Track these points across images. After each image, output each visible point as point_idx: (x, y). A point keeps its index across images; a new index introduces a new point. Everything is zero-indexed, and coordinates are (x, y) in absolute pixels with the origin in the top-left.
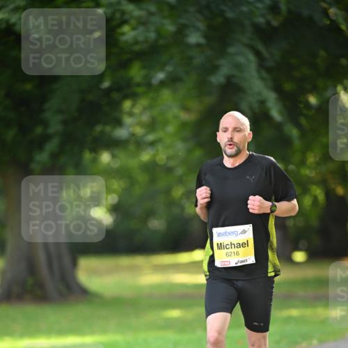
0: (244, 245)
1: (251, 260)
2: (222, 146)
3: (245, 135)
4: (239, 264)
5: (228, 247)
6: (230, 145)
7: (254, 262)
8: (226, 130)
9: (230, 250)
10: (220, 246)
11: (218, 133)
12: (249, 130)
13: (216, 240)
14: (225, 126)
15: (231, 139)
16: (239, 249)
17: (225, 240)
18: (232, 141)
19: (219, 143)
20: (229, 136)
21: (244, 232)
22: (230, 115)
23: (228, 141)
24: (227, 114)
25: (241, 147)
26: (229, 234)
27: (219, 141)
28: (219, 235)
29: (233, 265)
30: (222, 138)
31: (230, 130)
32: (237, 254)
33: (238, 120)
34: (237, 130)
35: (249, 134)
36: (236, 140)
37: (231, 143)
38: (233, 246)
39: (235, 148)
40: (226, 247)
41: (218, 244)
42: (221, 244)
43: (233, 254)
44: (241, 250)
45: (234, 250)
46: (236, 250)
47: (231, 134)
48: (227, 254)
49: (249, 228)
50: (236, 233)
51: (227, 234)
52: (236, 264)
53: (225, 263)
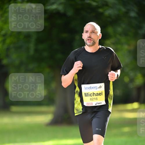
0: (100, 94)
2: (85, 41)
4: (97, 105)
5: (91, 95)
6: (88, 40)
7: (105, 104)
8: (87, 32)
9: (92, 97)
10: (86, 95)
13: (84, 91)
15: (90, 37)
17: (91, 91)
21: (100, 87)
22: (89, 24)
23: (88, 38)
25: (96, 41)
29: (94, 105)
30: (85, 36)
32: (97, 99)
33: (94, 27)
34: (94, 32)
35: (100, 35)
38: (94, 95)
39: (92, 42)
40: (90, 95)
41: (85, 93)
42: (87, 93)
43: (94, 99)
44: (98, 97)
45: (94, 97)
46: (96, 97)
47: (90, 34)
48: (91, 99)
49: (103, 85)
50: (96, 88)
51: (91, 88)
52: (96, 104)
53: (89, 104)
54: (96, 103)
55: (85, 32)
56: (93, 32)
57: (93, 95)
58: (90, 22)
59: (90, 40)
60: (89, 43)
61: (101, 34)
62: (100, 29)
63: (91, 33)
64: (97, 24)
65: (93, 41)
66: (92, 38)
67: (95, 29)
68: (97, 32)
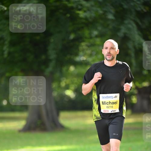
0: (115, 103)
1: (117, 111)
2: (105, 56)
4: (113, 112)
5: (108, 103)
6: (108, 55)
7: (119, 112)
8: (107, 48)
9: (109, 105)
10: (103, 103)
11: (102, 50)
12: (118, 48)
13: (101, 100)
14: (106, 46)
15: (109, 53)
17: (107, 100)
18: (110, 53)
19: (103, 55)
20: (108, 51)
21: (116, 97)
22: (108, 41)
23: (108, 53)
24: (107, 41)
25: (114, 56)
27: (103, 53)
28: (103, 98)
29: (110, 112)
30: (105, 52)
31: (109, 48)
32: (112, 107)
33: (113, 43)
34: (113, 48)
35: (118, 50)
36: (112, 53)
37: (109, 54)
38: (110, 103)
39: (111, 57)
40: (107, 103)
41: (102, 102)
42: (104, 102)
43: (110, 107)
44: (114, 105)
46: (112, 105)
48: (107, 107)
49: (118, 95)
50: (112, 97)
51: (108, 97)
52: (111, 112)
53: (106, 111)
55: (105, 49)
58: (109, 39)
59: (110, 55)
60: (109, 58)
61: (119, 50)
62: (117, 45)
63: (110, 49)
64: (115, 41)
65: (112, 56)
67: (114, 46)
68: (115, 49)
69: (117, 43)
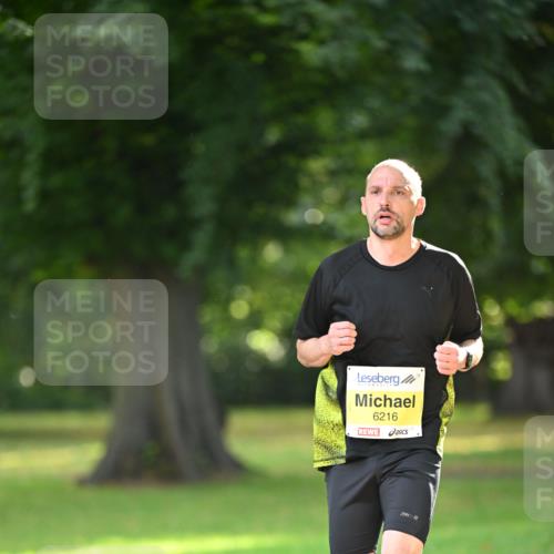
0: (407, 403)
1: (415, 430)
2: (370, 220)
3: (412, 203)
4: (395, 437)
5: (378, 402)
6: (382, 217)
7: (421, 435)
8: (377, 191)
9: (382, 409)
10: (362, 400)
11: (362, 198)
12: (420, 193)
14: (375, 184)
15: (387, 208)
16: (398, 410)
17: (378, 390)
18: (388, 210)
20: (384, 202)
21: (410, 379)
22: (384, 167)
23: (382, 209)
25: (406, 224)
26: (384, 379)
27: (364, 213)
29: (383, 435)
30: (371, 206)
31: (385, 190)
32: (394, 417)
33: (401, 174)
34: (400, 190)
35: (419, 201)
36: (395, 208)
37: (386, 213)
38: (388, 402)
39: (394, 224)
40: (375, 402)
41: (357, 396)
42: (365, 396)
43: (387, 416)
44: (401, 411)
45: (388, 409)
46: (393, 409)
47: (387, 198)
48: (375, 416)
49: (419, 373)
50: (396, 380)
51: (380, 379)
52: (390, 435)
53: (371, 432)
54: (391, 429)
55: (372, 193)
56: (399, 193)
57: (382, 402)
58: (387, 159)
59: (389, 217)
60: (385, 227)
61: (424, 199)
62: (420, 183)
63: (392, 193)
64: (411, 166)
65: (398, 223)
66: (393, 213)
67: (406, 182)
68: (411, 193)
69: (416, 174)
